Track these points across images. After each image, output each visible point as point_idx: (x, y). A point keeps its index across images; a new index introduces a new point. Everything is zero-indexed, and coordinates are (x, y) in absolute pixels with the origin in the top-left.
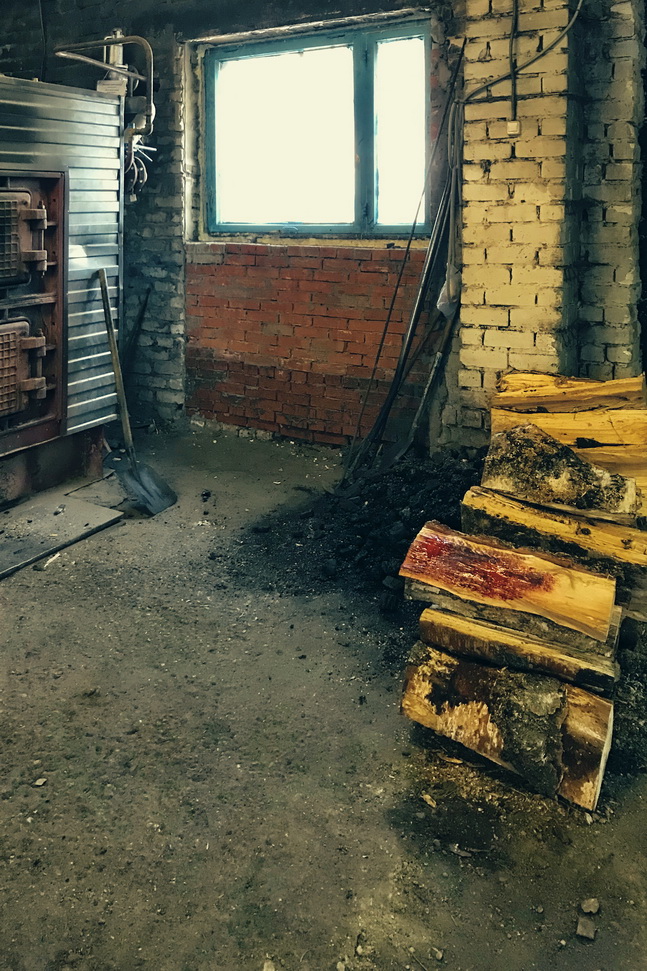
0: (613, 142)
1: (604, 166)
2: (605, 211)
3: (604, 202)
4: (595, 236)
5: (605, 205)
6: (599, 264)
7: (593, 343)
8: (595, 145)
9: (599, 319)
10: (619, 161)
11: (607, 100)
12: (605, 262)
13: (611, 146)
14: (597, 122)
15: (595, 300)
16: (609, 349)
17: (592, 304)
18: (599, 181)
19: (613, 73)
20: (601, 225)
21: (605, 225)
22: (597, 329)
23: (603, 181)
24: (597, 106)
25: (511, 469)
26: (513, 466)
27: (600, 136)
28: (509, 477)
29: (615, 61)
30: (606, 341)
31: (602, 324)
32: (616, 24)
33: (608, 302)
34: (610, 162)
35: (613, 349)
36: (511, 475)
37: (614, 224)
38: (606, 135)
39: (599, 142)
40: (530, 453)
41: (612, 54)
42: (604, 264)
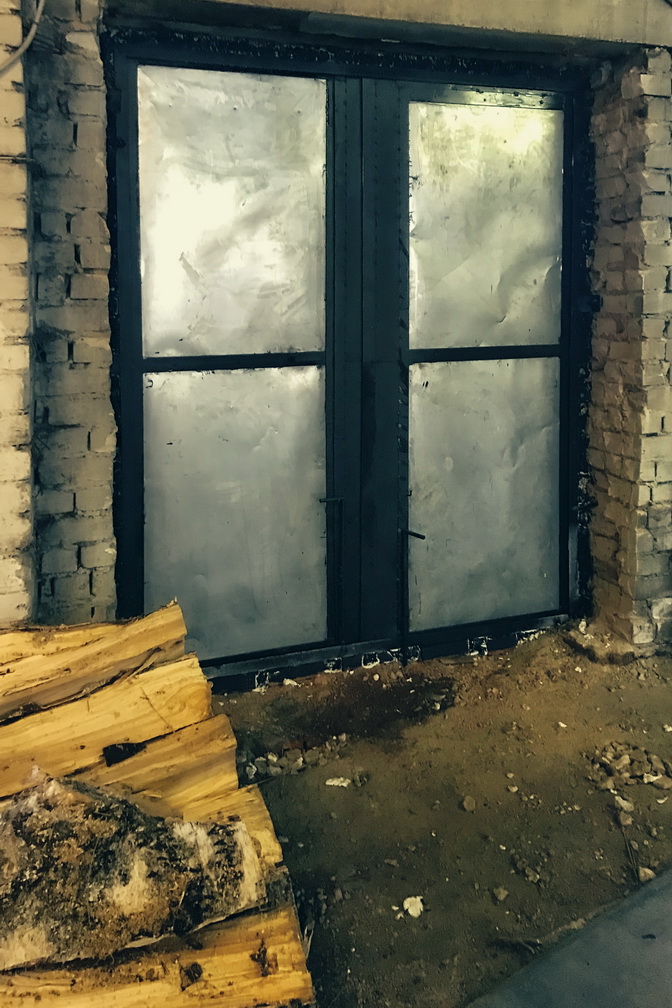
0: (80, 241)
1: (68, 278)
2: (71, 346)
3: (68, 333)
4: (59, 384)
5: (71, 337)
6: (65, 427)
7: (60, 546)
8: (52, 245)
9: (69, 508)
10: (88, 270)
11: (67, 176)
12: (74, 422)
13: (77, 247)
14: (54, 210)
15: (60, 480)
16: (83, 549)
17: (57, 487)
18: (62, 301)
19: (75, 137)
20: (65, 369)
21: (71, 368)
22: (65, 524)
23: (68, 301)
24: (54, 184)
25: (38, 903)
26: (40, 896)
27: (60, 231)
28: (34, 925)
29: (77, 119)
30: (80, 539)
31: (72, 514)
32: (76, 62)
33: (81, 481)
34: (76, 272)
35: (89, 549)
36: (37, 918)
37: (87, 364)
38: (69, 229)
39: (59, 241)
40: (70, 852)
41: (73, 108)
42: (73, 426)
